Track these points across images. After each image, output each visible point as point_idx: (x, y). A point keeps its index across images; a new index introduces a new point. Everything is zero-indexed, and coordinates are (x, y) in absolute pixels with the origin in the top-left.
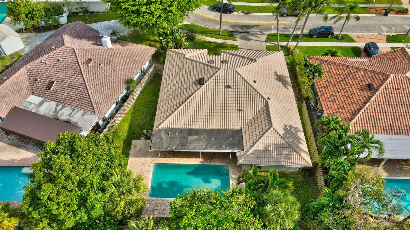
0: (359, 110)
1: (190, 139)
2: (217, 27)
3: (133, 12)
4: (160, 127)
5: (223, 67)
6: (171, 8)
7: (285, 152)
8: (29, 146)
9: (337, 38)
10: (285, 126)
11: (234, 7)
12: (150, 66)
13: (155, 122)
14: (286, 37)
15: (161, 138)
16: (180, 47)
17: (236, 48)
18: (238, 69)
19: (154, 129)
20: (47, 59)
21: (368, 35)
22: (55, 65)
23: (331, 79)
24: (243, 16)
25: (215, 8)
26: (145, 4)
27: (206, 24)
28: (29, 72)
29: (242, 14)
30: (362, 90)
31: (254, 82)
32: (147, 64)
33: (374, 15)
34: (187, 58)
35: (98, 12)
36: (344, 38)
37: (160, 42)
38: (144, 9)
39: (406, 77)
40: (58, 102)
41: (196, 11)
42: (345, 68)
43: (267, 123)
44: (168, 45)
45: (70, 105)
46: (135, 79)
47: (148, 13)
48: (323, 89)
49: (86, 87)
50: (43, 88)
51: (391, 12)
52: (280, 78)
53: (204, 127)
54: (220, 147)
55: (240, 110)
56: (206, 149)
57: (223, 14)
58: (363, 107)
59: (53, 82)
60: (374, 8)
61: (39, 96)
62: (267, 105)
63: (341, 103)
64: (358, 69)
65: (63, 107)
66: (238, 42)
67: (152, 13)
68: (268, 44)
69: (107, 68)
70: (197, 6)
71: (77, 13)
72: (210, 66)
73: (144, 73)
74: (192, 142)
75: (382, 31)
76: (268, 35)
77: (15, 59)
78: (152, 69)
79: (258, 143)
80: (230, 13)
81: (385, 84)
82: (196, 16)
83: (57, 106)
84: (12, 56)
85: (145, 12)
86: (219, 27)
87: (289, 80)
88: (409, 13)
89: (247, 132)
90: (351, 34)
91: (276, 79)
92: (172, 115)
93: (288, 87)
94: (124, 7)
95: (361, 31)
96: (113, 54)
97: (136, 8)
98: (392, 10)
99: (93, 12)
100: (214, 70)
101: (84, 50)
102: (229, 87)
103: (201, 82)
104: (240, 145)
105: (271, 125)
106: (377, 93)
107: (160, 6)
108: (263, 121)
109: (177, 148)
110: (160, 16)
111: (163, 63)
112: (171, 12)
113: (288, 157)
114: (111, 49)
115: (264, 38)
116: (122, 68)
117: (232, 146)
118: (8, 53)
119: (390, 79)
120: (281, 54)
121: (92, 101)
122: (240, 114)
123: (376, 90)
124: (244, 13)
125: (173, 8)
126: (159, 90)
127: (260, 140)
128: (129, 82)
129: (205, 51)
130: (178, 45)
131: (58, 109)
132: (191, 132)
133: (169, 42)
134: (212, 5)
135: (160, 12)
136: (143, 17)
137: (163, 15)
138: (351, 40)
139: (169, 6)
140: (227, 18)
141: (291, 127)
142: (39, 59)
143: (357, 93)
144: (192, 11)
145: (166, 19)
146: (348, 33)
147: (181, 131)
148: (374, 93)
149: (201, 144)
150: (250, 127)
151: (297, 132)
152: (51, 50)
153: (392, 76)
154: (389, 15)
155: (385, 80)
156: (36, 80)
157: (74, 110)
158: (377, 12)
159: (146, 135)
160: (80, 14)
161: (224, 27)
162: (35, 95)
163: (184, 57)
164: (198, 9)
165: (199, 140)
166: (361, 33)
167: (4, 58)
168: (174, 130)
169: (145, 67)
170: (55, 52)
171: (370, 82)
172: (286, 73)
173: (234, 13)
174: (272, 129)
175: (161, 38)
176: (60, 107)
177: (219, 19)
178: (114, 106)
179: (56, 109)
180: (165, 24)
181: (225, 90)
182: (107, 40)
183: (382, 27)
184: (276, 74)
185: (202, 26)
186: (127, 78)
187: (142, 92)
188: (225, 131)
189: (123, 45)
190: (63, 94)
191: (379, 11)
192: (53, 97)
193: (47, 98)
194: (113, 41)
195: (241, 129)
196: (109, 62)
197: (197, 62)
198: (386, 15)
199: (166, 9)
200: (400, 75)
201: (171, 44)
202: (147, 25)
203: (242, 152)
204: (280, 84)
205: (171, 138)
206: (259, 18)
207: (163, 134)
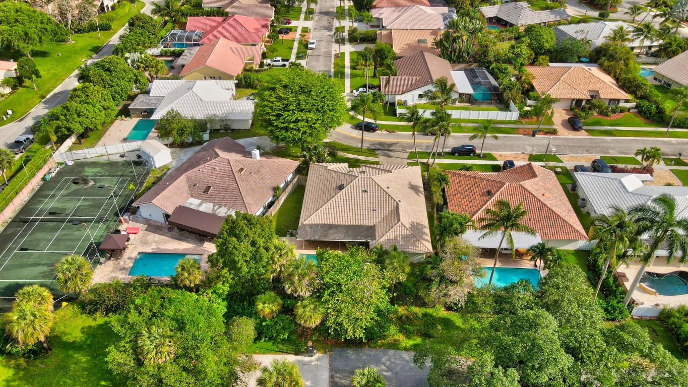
0: (477, 211)
1: (330, 231)
2: (360, 145)
3: (282, 128)
4: (305, 223)
5: (361, 176)
6: (315, 125)
7: (412, 241)
8: (189, 240)
9: (479, 157)
10: (413, 222)
11: (377, 126)
12: (293, 179)
13: (300, 220)
14: (427, 154)
15: (306, 231)
16: (322, 161)
17: (378, 163)
18: (373, 177)
19: (300, 225)
20: (205, 168)
21: (510, 154)
22: (211, 173)
23: (460, 188)
24: (387, 134)
25: (358, 126)
26: (293, 122)
27: (349, 142)
28: (188, 179)
29: (386, 132)
30: (483, 196)
31: (388, 188)
32: (291, 176)
33: (522, 136)
34: (329, 170)
35: (239, 130)
36: (486, 157)
37: (304, 156)
38: (292, 126)
39: (519, 184)
40: (215, 204)
41: (338, 129)
42: (472, 179)
43: (396, 219)
44: (311, 159)
45: (225, 206)
46: (282, 186)
47: (295, 129)
48: (452, 197)
49: (240, 191)
50: (201, 192)
51: (540, 133)
52: (414, 188)
53: (342, 223)
54: (356, 238)
55: (374, 210)
56: (343, 239)
57: (364, 132)
58: (481, 209)
59: (210, 187)
60: (523, 129)
61: (198, 199)
62: (397, 207)
63: (464, 207)
64: (482, 179)
65: (220, 207)
66: (380, 159)
67: (299, 130)
68: (409, 161)
69: (256, 176)
70: (339, 124)
71: (219, 130)
72: (349, 175)
73: (287, 184)
74: (332, 234)
75: (526, 151)
76: (411, 153)
77: (165, 171)
78: (296, 180)
79: (387, 234)
80: (373, 132)
81: (501, 190)
82: (338, 134)
83: (214, 206)
84: (161, 169)
85: (293, 129)
86: (361, 145)
87: (422, 190)
88: (558, 133)
89: (379, 227)
90: (494, 153)
91: (409, 188)
92: (315, 213)
93: (420, 194)
94: (275, 124)
95: (504, 151)
96: (261, 165)
97: (286, 124)
98: (540, 131)
99: (234, 130)
100: (353, 178)
101: (237, 160)
102: (365, 191)
103: (341, 188)
104: (373, 237)
105: (399, 220)
106: (494, 198)
107: (306, 124)
108: (393, 218)
109: (319, 238)
110: (305, 132)
111: (307, 175)
112: (315, 128)
113: (414, 245)
114: (260, 161)
115: (406, 155)
116: (269, 177)
117: (365, 237)
118: (158, 166)
119: (505, 186)
120: (418, 169)
121: (245, 202)
122: (374, 213)
123: (493, 195)
124: (388, 132)
125: (317, 126)
126: (303, 199)
127: (390, 232)
128: (276, 189)
129: (346, 165)
130: (320, 159)
131: (215, 209)
132: (331, 227)
133: (312, 156)
134: (355, 123)
135: (306, 128)
136: (291, 133)
137: (308, 131)
138: (493, 158)
139: (314, 124)
140: (369, 137)
141: (417, 224)
142: (197, 168)
143: (478, 198)
144: (334, 129)
145: (311, 135)
146: (491, 152)
147: (323, 226)
148: (491, 198)
149: (340, 235)
150: (382, 224)
151: (422, 228)
152: (207, 161)
153: (507, 184)
154: (536, 136)
155: (501, 187)
156: (195, 185)
157: (229, 210)
158: (525, 133)
159: (291, 234)
160: (221, 131)
161: (366, 145)
162: (194, 197)
163: (327, 169)
164: (340, 127)
165: (338, 233)
166: (504, 153)
167: (154, 170)
168: (317, 225)
169: (289, 178)
170: (211, 162)
171: (490, 189)
172: (420, 183)
173: (378, 132)
174: (399, 223)
175: (305, 153)
176: (217, 207)
177: (361, 137)
178: (262, 210)
179: (213, 209)
180: (309, 139)
181: (361, 193)
182: (256, 153)
183: (526, 147)
184: (410, 183)
185: (344, 144)
186: (275, 185)
187: (286, 200)
188: (361, 227)
189: (268, 158)
190: (219, 197)
191: (527, 131)
192: (210, 200)
193: (205, 200)
194: (262, 155)
195: (375, 225)
196: (258, 172)
197: (337, 172)
198: (533, 135)
199: (311, 126)
200: (514, 183)
201: (314, 158)
202: (294, 140)
203: (374, 242)
204: (412, 192)
205: (314, 231)
206: (403, 137)
207: (307, 228)
